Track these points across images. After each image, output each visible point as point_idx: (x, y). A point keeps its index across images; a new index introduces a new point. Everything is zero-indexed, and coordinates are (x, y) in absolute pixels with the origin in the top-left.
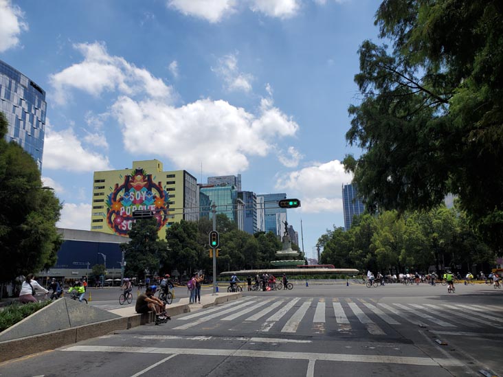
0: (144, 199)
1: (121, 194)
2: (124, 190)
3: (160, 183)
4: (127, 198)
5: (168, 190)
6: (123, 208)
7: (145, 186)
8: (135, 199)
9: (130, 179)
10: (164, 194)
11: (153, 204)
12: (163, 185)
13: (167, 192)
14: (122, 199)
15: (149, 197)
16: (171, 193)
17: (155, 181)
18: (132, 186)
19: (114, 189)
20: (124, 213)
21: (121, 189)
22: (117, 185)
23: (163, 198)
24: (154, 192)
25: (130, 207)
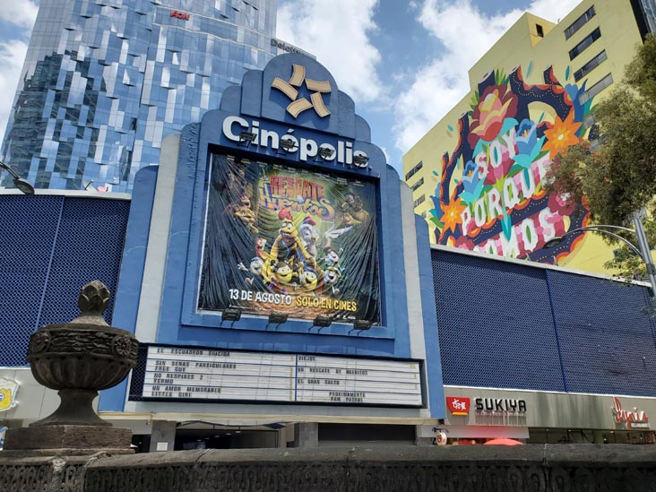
0: (512, 155)
1: (458, 174)
2: (461, 160)
3: (548, 74)
4: (470, 179)
5: (578, 76)
6: (467, 210)
7: (508, 115)
8: (490, 168)
9: (471, 121)
10: (569, 98)
11: (542, 154)
12: (559, 75)
13: (580, 84)
14: (460, 188)
15: (526, 138)
16: (592, 78)
17: (534, 79)
18: (476, 138)
19: (440, 173)
20: (472, 226)
21: (454, 163)
22: (446, 156)
23: (572, 115)
24: (539, 112)
25: (481, 202)
